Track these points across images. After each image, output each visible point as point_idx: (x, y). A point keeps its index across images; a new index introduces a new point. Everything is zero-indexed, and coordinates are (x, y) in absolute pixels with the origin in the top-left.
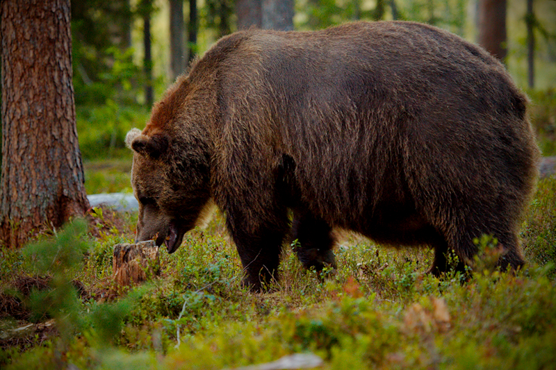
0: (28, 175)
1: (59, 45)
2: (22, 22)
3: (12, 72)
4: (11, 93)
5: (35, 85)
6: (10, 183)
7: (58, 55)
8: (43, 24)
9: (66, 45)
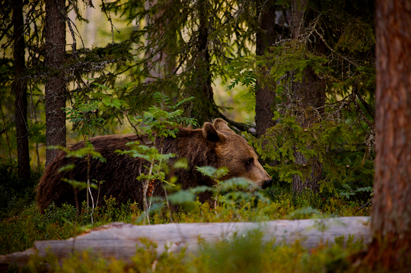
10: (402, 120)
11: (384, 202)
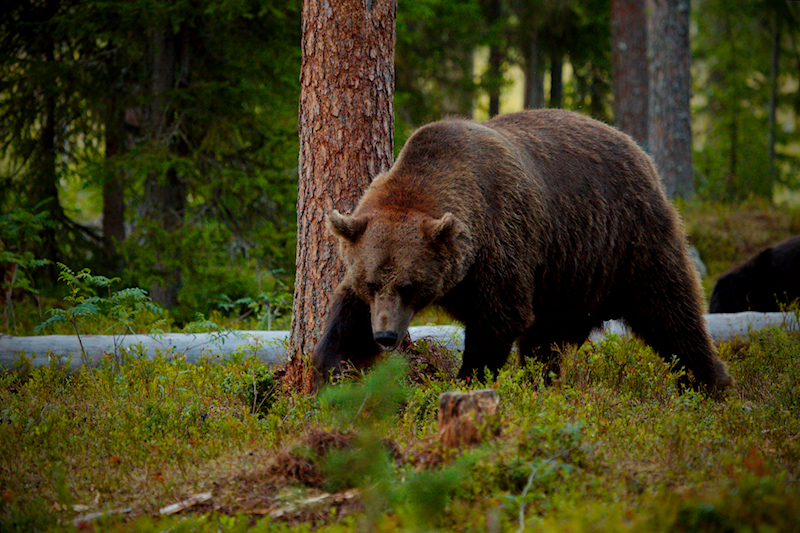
1: (376, 125)
2: (330, 92)
3: (314, 158)
4: (311, 187)
5: (344, 176)
6: (306, 305)
7: (375, 138)
8: (357, 96)
9: (386, 124)
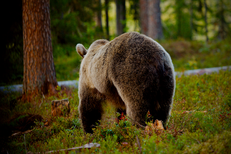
0: (34, 74)
1: (45, 22)
2: (31, 13)
3: (27, 33)
4: (27, 41)
5: (36, 38)
6: (27, 77)
7: (45, 26)
8: (39, 14)
9: (48, 22)
10: (32, 55)
11: (27, 81)
